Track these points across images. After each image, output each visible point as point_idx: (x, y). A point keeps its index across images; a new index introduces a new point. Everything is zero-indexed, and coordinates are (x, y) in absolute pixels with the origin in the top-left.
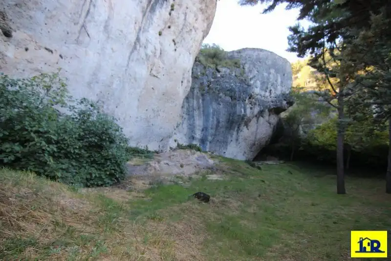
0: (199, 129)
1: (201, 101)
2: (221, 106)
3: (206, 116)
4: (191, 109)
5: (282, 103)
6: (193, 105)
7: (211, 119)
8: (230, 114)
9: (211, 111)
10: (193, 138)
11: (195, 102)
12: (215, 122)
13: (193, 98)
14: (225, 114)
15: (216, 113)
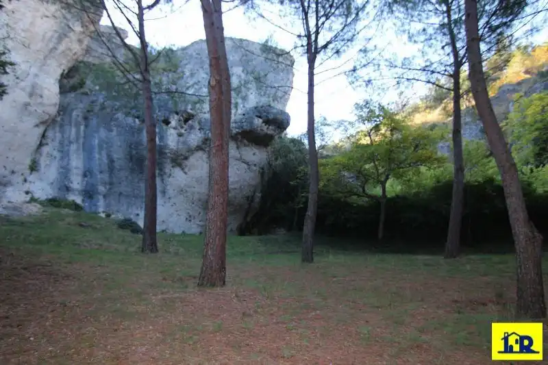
0: (77, 174)
1: (82, 128)
2: (114, 133)
3: (88, 150)
4: (66, 142)
5: (251, 123)
6: (69, 136)
7: (97, 156)
8: (130, 147)
9: (97, 141)
10: (68, 189)
11: (74, 130)
12: (105, 160)
13: (71, 125)
14: (120, 146)
15: (106, 145)
